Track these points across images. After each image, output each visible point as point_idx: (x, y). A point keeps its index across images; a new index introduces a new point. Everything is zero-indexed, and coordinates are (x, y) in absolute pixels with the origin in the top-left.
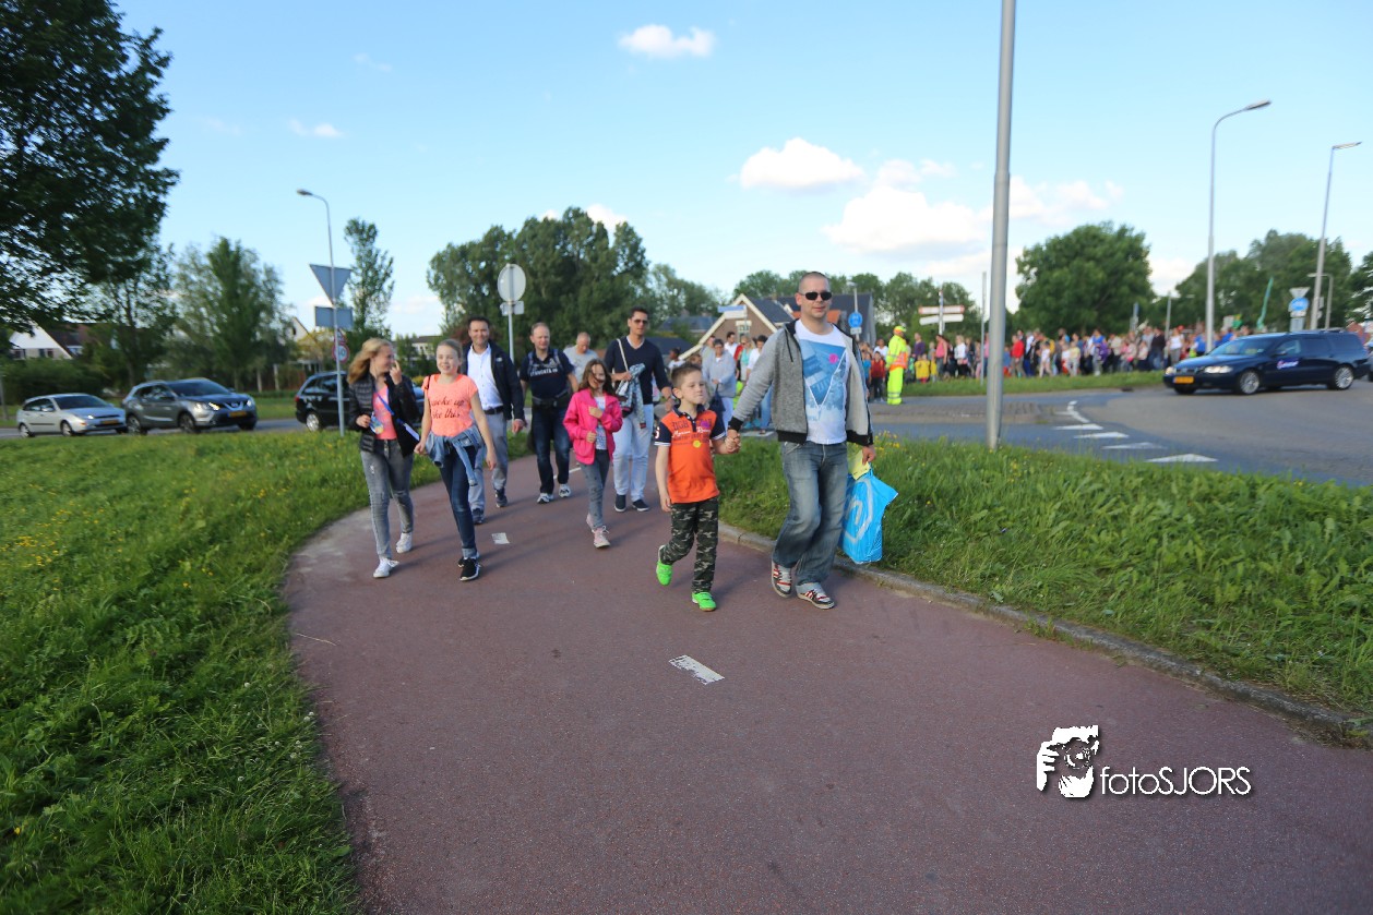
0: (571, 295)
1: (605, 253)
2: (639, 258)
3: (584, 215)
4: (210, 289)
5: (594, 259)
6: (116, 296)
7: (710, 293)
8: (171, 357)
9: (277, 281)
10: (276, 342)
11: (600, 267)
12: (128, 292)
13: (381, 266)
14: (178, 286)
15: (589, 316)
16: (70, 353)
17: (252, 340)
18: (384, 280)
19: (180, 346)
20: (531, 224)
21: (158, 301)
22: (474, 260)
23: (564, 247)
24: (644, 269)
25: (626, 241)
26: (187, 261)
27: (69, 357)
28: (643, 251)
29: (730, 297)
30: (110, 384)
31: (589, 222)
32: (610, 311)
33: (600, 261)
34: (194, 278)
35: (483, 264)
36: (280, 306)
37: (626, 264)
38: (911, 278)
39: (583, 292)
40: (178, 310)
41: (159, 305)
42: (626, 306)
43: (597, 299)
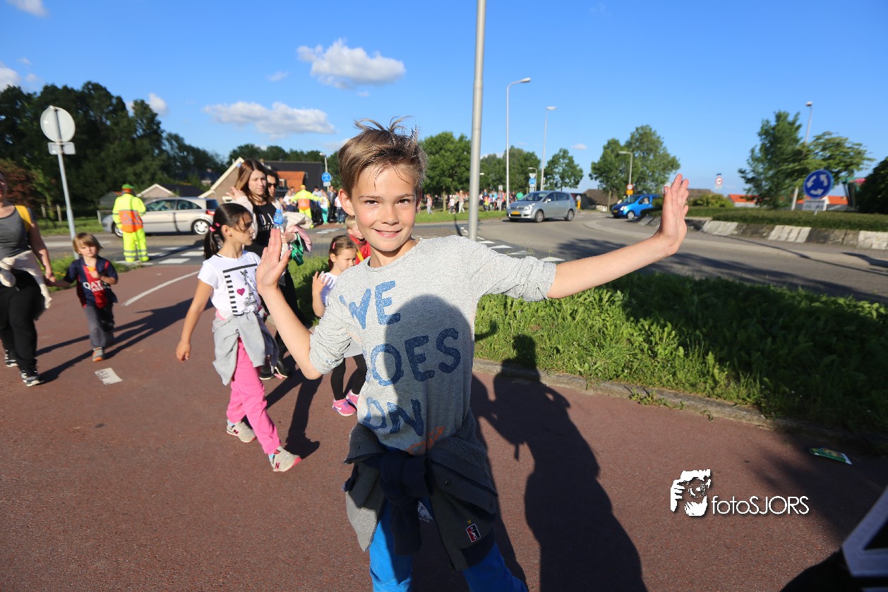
0: (96, 151)
1: (126, 120)
2: (155, 127)
3: (105, 89)
5: (116, 124)
7: (212, 156)
11: (121, 130)
15: (114, 167)
20: (50, 90)
23: (86, 113)
24: (161, 136)
25: (143, 113)
28: (159, 123)
29: (226, 160)
31: (108, 95)
32: (134, 164)
33: (121, 125)
37: (144, 130)
42: (147, 161)
43: (120, 155)
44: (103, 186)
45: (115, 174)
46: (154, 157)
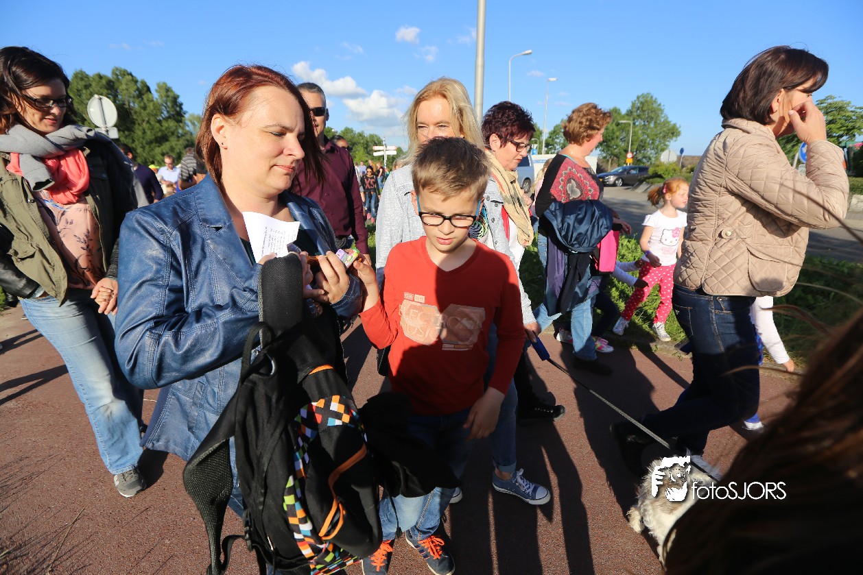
0: (126, 133)
1: (151, 104)
2: (178, 109)
3: (131, 74)
5: (143, 108)
11: (149, 114)
15: (143, 147)
24: (183, 117)
25: (168, 96)
28: (181, 104)
31: (134, 79)
32: (161, 145)
33: (148, 109)
37: (168, 112)
38: (352, 131)
42: (173, 140)
43: (149, 136)
45: (144, 155)
46: (178, 137)
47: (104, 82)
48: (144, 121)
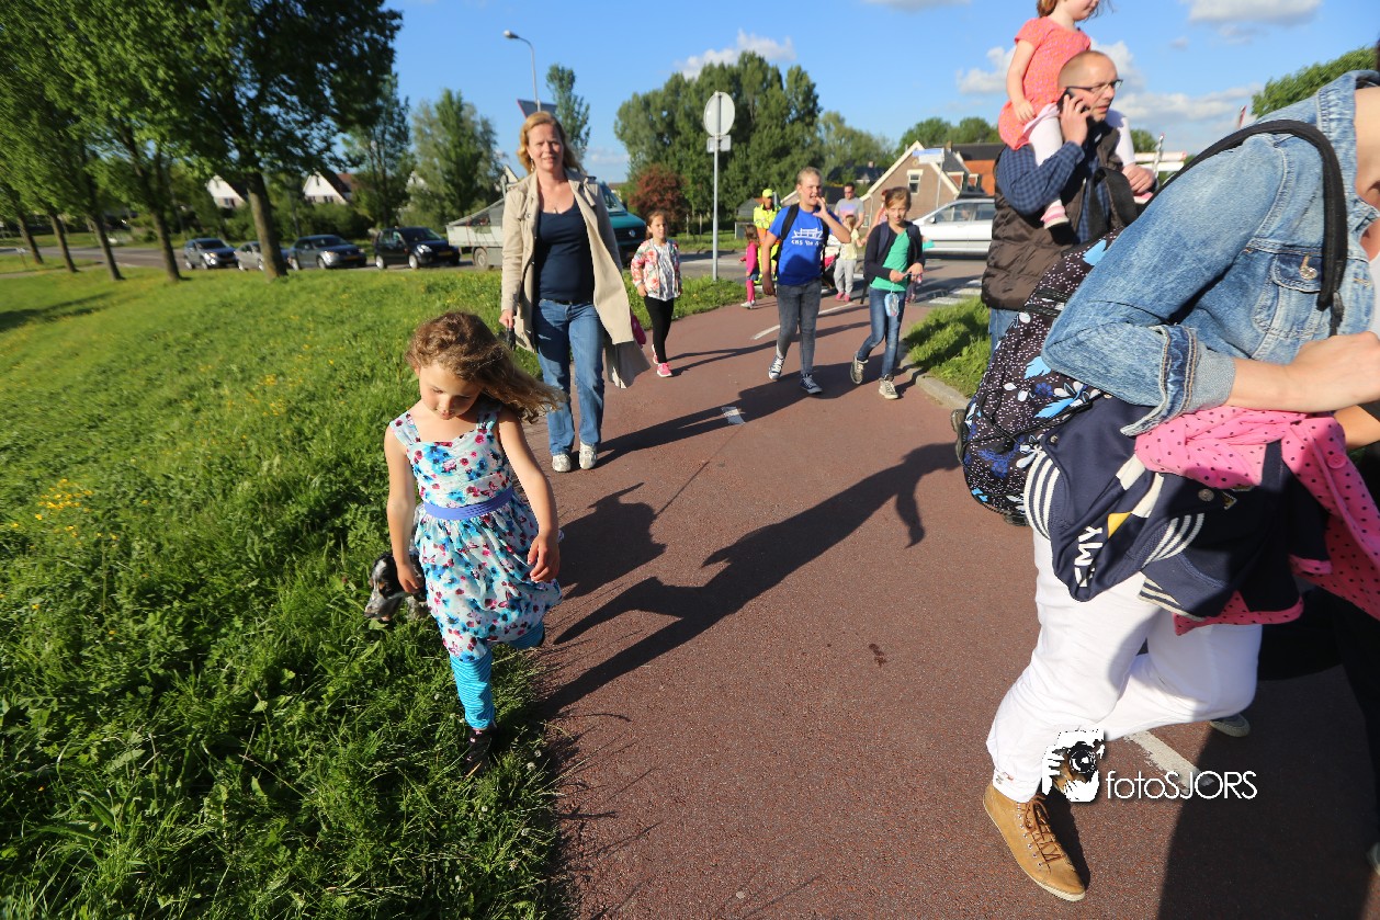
0: (743, 145)
1: (774, 101)
2: (811, 105)
3: (761, 60)
4: (440, 140)
6: (370, 148)
7: (877, 142)
8: (415, 203)
9: (491, 132)
10: (493, 188)
11: (771, 117)
12: (378, 143)
13: (578, 113)
14: (416, 138)
15: (758, 165)
16: (344, 197)
17: (474, 187)
18: (581, 127)
19: (421, 194)
20: (708, 71)
21: (400, 151)
22: (656, 110)
24: (815, 116)
25: (797, 88)
26: (422, 116)
27: (343, 202)
28: (817, 97)
29: (896, 146)
30: (373, 225)
31: (764, 67)
32: (781, 160)
33: (770, 108)
34: (428, 131)
35: (665, 113)
36: (495, 155)
37: (797, 111)
39: (755, 139)
40: (418, 161)
41: (401, 155)
42: (794, 151)
43: (767, 149)
44: (743, 191)
45: (760, 176)
46: (804, 148)
47: (727, 75)
48: (766, 126)
